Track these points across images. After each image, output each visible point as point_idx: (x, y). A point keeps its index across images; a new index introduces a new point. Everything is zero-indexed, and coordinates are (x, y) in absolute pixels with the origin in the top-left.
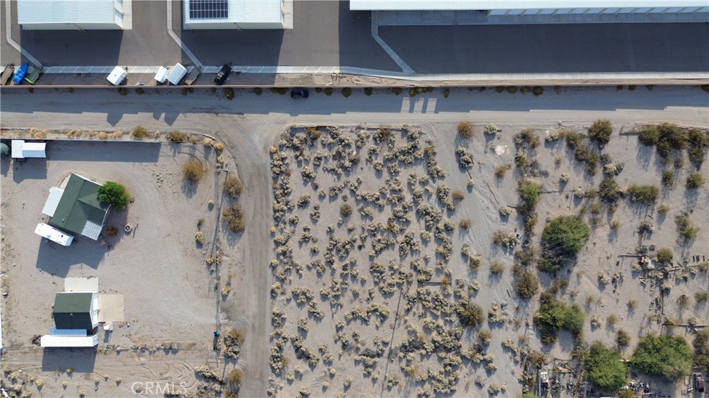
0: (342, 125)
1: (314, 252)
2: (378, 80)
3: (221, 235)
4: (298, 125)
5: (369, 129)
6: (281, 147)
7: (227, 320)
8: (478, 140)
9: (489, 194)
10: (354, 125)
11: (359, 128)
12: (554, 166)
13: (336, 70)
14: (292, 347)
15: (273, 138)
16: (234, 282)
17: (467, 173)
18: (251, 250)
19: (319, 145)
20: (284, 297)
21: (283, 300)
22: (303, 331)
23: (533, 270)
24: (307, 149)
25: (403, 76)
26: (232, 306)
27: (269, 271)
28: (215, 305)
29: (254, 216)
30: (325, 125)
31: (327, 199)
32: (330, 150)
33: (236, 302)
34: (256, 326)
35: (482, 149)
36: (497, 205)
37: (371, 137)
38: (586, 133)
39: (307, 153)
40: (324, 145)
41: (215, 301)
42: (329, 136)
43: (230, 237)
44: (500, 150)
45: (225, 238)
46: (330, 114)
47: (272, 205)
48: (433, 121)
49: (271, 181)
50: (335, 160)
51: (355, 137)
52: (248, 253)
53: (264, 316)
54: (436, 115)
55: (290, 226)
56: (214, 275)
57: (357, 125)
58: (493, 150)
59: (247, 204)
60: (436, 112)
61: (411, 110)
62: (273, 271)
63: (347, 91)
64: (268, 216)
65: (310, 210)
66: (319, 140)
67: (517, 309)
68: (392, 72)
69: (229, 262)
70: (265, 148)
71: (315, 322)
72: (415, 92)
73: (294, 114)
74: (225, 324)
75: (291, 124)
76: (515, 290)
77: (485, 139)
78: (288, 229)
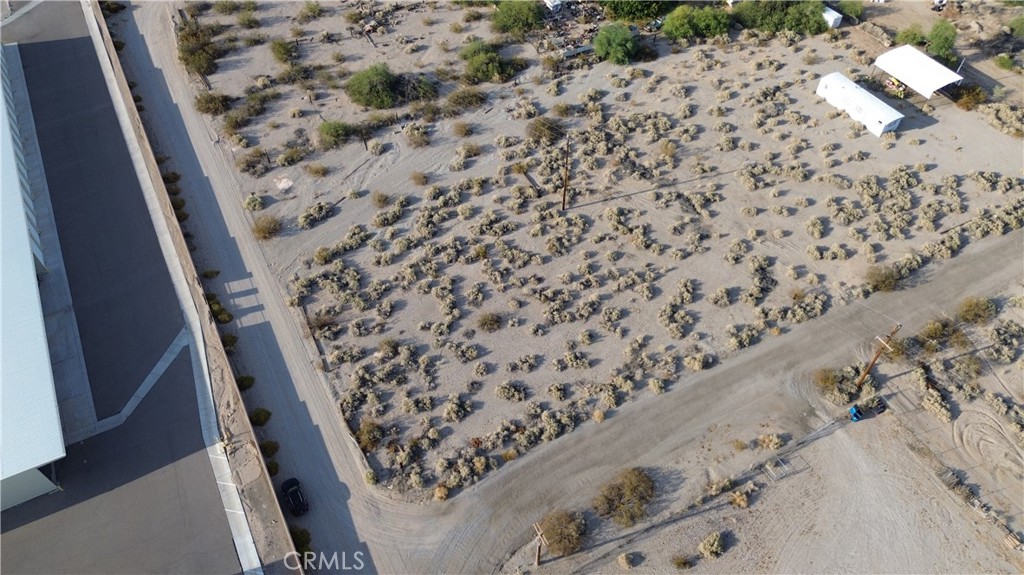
0: (330, 396)
1: (592, 337)
2: (216, 375)
3: (677, 507)
4: (364, 472)
5: (321, 352)
6: (428, 481)
7: (817, 412)
8: (279, 211)
9: (360, 172)
10: (322, 378)
11: (325, 368)
12: (283, 129)
13: (217, 452)
14: (767, 299)
15: (416, 508)
16: (746, 437)
17: (338, 205)
18: (663, 437)
19: (390, 416)
20: (701, 344)
21: (707, 343)
22: (732, 295)
23: (442, 102)
24: (407, 433)
25: (195, 343)
26: (788, 418)
27: (676, 388)
28: (811, 447)
29: (596, 464)
30: (343, 425)
31: (487, 359)
32: (392, 394)
33: (775, 415)
34: (784, 363)
35: (292, 203)
36: (371, 161)
37: (336, 343)
38: (220, 117)
39: (415, 432)
40: (387, 408)
41: (804, 451)
42: (364, 408)
43: (667, 487)
44: (284, 184)
45: (676, 495)
46: (317, 426)
47: (555, 442)
48: (269, 273)
49: (508, 468)
50: (406, 378)
51: (346, 367)
52: (672, 440)
53: (757, 359)
54: (255, 273)
55: (573, 393)
56: (761, 479)
57: (320, 373)
58: (287, 191)
59: (582, 491)
60: (250, 275)
61: (260, 308)
62: (672, 382)
63: (258, 419)
64: (580, 440)
65: (524, 377)
66: (379, 421)
67: (503, 98)
68: (193, 360)
69: (715, 463)
70: (445, 513)
71: (703, 287)
72: (221, 315)
73: (343, 492)
74: (828, 413)
75: (370, 488)
76: (480, 107)
77: (274, 205)
78: (581, 395)
